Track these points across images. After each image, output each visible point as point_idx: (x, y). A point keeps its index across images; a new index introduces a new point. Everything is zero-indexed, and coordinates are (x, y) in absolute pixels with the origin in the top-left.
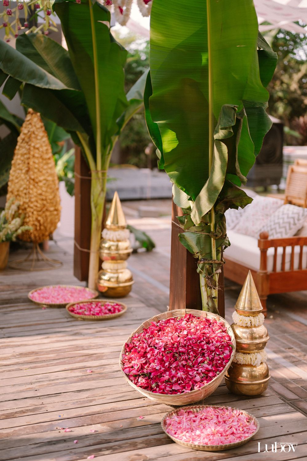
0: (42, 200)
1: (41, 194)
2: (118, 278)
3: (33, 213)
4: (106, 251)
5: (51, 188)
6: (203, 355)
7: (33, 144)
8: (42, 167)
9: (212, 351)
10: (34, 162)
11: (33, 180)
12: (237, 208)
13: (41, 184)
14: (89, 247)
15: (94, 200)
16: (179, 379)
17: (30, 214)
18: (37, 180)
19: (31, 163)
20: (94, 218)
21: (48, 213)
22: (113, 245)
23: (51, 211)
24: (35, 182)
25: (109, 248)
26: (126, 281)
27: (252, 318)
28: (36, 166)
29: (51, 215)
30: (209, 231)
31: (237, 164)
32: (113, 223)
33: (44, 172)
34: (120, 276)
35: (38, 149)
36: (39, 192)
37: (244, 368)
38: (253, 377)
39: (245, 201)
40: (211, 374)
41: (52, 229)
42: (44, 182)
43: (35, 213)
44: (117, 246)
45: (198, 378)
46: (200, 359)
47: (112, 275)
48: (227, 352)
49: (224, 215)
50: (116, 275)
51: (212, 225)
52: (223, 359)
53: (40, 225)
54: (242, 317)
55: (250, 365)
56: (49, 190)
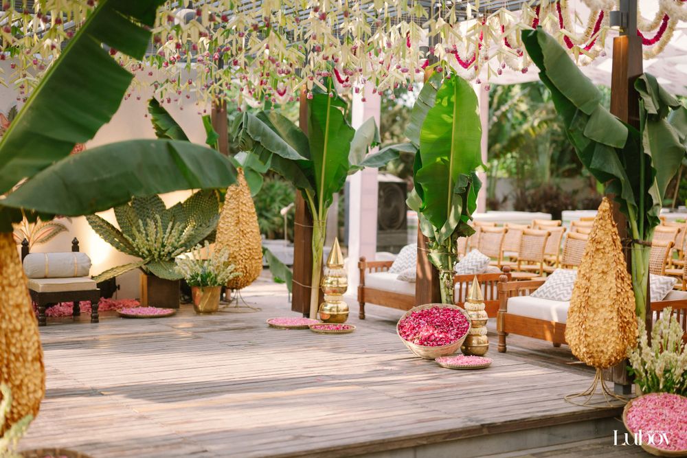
0: (250, 249)
1: (248, 244)
2: (337, 307)
3: (242, 261)
4: (329, 285)
5: (256, 239)
6: (452, 326)
7: (241, 200)
8: (249, 221)
9: (457, 324)
10: (243, 216)
11: (243, 231)
12: (465, 236)
13: (248, 235)
14: (310, 284)
15: (315, 245)
16: (441, 338)
17: (240, 262)
18: (245, 232)
19: (240, 217)
20: (315, 260)
21: (253, 262)
22: (334, 281)
23: (256, 259)
24: (243, 233)
25: (331, 283)
26: (344, 310)
27: (478, 304)
28: (244, 219)
29: (256, 263)
30: (447, 252)
31: (467, 209)
32: (334, 263)
33: (250, 224)
34: (339, 305)
35: (245, 204)
36: (247, 242)
37: (474, 337)
38: (479, 343)
39: (471, 232)
40: (459, 336)
41: (256, 275)
42: (251, 233)
43: (244, 260)
44: (338, 281)
45: (453, 337)
46: (451, 328)
47: (332, 305)
48: (466, 324)
49: (456, 242)
50: (335, 305)
51: (449, 248)
52: (465, 328)
53: (247, 272)
54: (472, 304)
55: (478, 335)
56: (255, 241)
